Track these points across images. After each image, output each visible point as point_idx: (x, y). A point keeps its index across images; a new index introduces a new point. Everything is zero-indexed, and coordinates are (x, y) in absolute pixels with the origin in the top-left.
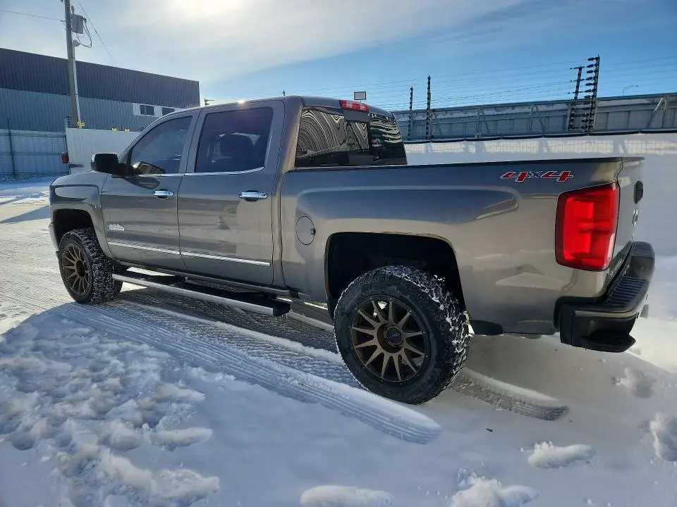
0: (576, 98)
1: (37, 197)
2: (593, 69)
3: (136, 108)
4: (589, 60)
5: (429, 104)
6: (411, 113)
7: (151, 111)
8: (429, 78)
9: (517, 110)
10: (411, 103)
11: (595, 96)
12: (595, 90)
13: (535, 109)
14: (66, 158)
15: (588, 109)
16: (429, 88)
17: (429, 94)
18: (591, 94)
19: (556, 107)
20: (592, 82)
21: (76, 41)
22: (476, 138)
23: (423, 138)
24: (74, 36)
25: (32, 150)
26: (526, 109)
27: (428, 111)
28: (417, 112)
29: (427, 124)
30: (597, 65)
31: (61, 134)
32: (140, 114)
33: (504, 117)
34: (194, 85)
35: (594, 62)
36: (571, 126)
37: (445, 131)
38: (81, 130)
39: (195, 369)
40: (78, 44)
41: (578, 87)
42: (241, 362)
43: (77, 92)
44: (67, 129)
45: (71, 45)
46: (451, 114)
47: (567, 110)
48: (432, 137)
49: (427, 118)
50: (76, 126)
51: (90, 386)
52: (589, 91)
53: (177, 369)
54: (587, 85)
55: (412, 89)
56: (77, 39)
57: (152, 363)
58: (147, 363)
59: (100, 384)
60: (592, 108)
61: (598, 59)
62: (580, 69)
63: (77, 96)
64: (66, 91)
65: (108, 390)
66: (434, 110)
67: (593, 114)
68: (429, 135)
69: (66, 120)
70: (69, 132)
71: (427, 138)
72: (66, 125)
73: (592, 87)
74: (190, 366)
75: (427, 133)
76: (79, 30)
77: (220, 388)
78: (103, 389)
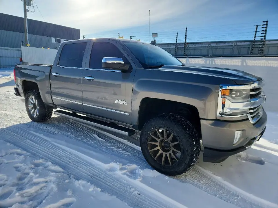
0: (254, 39)
1: (8, 76)
2: (265, 26)
3: (53, 40)
4: (263, 22)
5: (186, 40)
6: (176, 44)
7: (59, 41)
8: (186, 28)
9: (226, 44)
10: (177, 40)
11: (265, 39)
12: (265, 36)
13: (236, 44)
14: (21, 59)
15: (261, 44)
16: (186, 33)
17: (186, 35)
18: (263, 38)
19: (246, 43)
20: (264, 32)
21: (27, 9)
22: (209, 56)
23: (182, 56)
24: (27, 7)
25: (7, 56)
26: (231, 44)
27: (186, 44)
28: (179, 44)
29: (185, 49)
30: (267, 24)
31: (19, 49)
32: (55, 42)
33: (220, 47)
34: (78, 31)
35: (265, 23)
36: (252, 52)
37: (192, 52)
38: (28, 48)
39: (77, 181)
40: (28, 11)
41: (256, 34)
42: (103, 175)
43: (27, 31)
44: (22, 47)
45: (26, 11)
46: (195, 45)
47: (250, 45)
48: (186, 55)
49: (185, 47)
50: (26, 46)
51: (15, 193)
52: (263, 36)
53: (67, 181)
54: (262, 33)
55: (177, 33)
56: (28, 9)
57: (52, 176)
58: (50, 176)
59: (21, 192)
60: (264, 44)
61: (267, 22)
62: (257, 26)
63: (27, 33)
64: (23, 31)
65: (25, 197)
66: (188, 43)
67: (264, 47)
68: (185, 55)
69: (22, 43)
70: (23, 48)
71: (184, 56)
72: (22, 45)
73: (264, 35)
74: (74, 179)
75: (184, 53)
76: (29, 5)
77: (92, 197)
78: (22, 196)
